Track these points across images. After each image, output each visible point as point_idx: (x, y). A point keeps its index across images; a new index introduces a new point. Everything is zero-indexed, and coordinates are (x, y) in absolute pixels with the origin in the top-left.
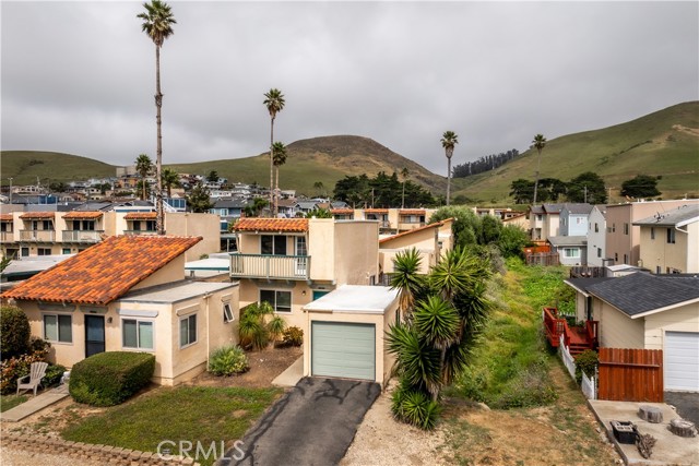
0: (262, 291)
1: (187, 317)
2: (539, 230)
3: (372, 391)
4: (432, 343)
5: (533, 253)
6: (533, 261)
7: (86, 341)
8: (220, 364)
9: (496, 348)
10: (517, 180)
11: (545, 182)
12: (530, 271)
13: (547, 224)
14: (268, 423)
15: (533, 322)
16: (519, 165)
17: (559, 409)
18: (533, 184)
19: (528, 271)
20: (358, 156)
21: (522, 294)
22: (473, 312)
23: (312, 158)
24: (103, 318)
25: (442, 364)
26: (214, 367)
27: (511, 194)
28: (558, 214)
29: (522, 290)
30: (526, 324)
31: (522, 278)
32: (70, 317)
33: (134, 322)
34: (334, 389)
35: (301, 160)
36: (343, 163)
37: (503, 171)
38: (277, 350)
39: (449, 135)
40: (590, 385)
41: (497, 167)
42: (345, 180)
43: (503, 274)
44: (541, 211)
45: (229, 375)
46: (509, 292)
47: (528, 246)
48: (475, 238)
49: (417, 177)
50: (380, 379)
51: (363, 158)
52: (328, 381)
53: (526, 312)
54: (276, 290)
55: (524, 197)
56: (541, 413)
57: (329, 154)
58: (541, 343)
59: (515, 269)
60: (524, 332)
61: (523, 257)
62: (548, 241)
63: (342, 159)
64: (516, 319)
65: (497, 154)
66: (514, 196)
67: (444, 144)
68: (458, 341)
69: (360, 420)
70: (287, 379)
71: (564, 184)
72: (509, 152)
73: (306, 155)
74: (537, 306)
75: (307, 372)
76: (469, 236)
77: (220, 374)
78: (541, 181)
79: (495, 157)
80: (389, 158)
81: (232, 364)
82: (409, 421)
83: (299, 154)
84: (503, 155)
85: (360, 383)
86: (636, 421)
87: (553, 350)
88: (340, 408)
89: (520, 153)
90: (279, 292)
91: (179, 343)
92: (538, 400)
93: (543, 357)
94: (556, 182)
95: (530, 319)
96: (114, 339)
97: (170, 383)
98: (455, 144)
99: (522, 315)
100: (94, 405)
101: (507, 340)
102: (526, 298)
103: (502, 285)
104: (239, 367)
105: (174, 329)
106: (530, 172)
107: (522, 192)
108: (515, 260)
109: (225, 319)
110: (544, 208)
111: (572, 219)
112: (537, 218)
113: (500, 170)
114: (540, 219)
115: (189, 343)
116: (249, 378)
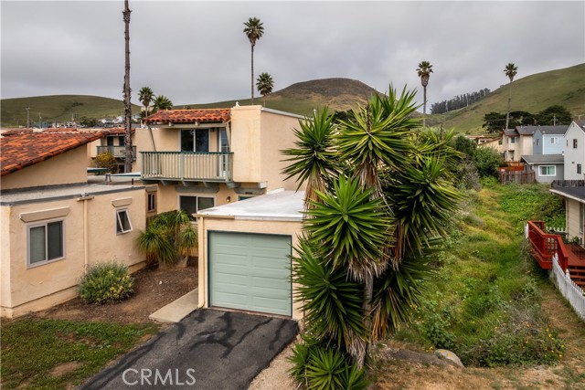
0: (182, 198)
1: (43, 224)
2: (512, 152)
4: (342, 268)
5: (507, 171)
6: (508, 179)
9: (469, 270)
10: (489, 113)
11: (515, 115)
12: (504, 189)
13: (520, 145)
15: (512, 239)
16: (491, 101)
17: (571, 374)
18: (505, 117)
19: (503, 188)
20: (348, 96)
21: (499, 209)
22: (420, 209)
23: (308, 97)
25: (367, 306)
27: (484, 126)
28: (531, 135)
29: (498, 206)
30: (505, 242)
31: (497, 194)
34: (228, 330)
35: (298, 99)
36: (335, 102)
37: (476, 108)
39: (425, 65)
41: (470, 104)
43: (478, 190)
46: (484, 208)
47: (502, 166)
51: (352, 97)
53: (503, 228)
54: (198, 195)
55: (496, 128)
57: (323, 94)
58: (526, 264)
59: (489, 187)
60: (503, 251)
61: (497, 175)
62: (522, 161)
63: (334, 99)
64: (492, 236)
65: (471, 93)
66: (487, 127)
67: (420, 74)
68: (396, 264)
70: (171, 312)
71: (533, 116)
72: (482, 91)
73: (302, 96)
74: (516, 222)
75: (202, 302)
77: (91, 301)
78: (511, 114)
79: (468, 96)
81: (106, 288)
84: (476, 94)
85: (271, 319)
87: (543, 273)
89: (491, 91)
90: (201, 199)
91: (25, 259)
93: (530, 283)
94: (526, 114)
95: (509, 236)
97: (9, 314)
98: (431, 74)
99: (499, 232)
101: (484, 259)
102: (502, 214)
103: (477, 201)
104: (117, 293)
105: (14, 240)
106: (502, 108)
107: (494, 124)
108: (489, 180)
109: (119, 229)
110: (516, 131)
111: (546, 139)
112: (510, 140)
113: (473, 106)
114: (513, 141)
115: (49, 259)
116: (129, 307)
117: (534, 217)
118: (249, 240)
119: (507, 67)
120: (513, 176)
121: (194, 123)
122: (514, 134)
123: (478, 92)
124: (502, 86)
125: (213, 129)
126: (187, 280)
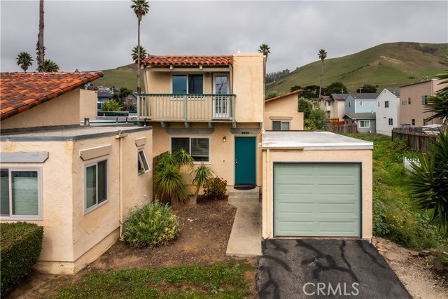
0: (173, 139)
1: (95, 162)
2: (329, 112)
8: (142, 230)
10: (294, 87)
11: (311, 88)
13: (335, 108)
26: (134, 235)
28: (344, 100)
37: (282, 83)
39: (264, 47)
41: (276, 80)
45: (157, 246)
50: (366, 237)
54: (191, 136)
62: (345, 117)
65: (276, 72)
70: (243, 246)
72: (284, 71)
75: (268, 232)
77: (144, 245)
81: (161, 229)
89: (291, 71)
90: (194, 140)
91: (83, 204)
97: (70, 269)
98: (268, 54)
104: (171, 233)
105: (75, 181)
110: (331, 97)
111: (357, 102)
112: (327, 104)
113: (279, 82)
114: (330, 105)
115: (99, 202)
116: (187, 247)
117: (389, 154)
118: (316, 170)
119: (320, 52)
120: (342, 128)
121: (198, 67)
122: (330, 99)
123: (281, 71)
124: (297, 68)
125: (208, 74)
126: (212, 216)
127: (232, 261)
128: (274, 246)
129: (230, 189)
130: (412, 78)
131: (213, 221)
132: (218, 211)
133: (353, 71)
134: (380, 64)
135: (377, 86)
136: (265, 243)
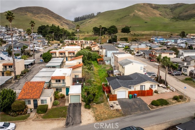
0: (56, 89)
1: (51, 98)
3: (80, 104)
7: (34, 104)
10: (94, 27)
13: (103, 51)
14: (69, 112)
17: (105, 103)
19: (99, 67)
20: (43, 14)
23: (26, 14)
24: (37, 100)
27: (93, 31)
28: (105, 49)
29: (98, 74)
31: (98, 69)
32: (30, 100)
33: (43, 100)
34: (75, 105)
35: (22, 15)
36: (38, 17)
38: (61, 99)
40: (108, 99)
42: (41, 27)
44: (101, 48)
48: (87, 58)
49: (64, 22)
50: (81, 102)
51: (45, 15)
52: (73, 104)
54: (59, 88)
55: (96, 32)
56: (102, 104)
57: (32, 13)
60: (99, 87)
63: (37, 15)
64: (98, 84)
65: (88, 15)
69: (81, 109)
70: (67, 104)
71: (107, 29)
73: (23, 13)
76: (85, 58)
77: (56, 105)
80: (54, 16)
82: (87, 108)
83: (20, 13)
85: (78, 103)
86: (113, 104)
87: (104, 92)
88: (77, 108)
92: (102, 102)
94: (105, 28)
95: (100, 83)
96: (39, 103)
97: (50, 108)
100: (42, 114)
104: (59, 103)
109: (53, 96)
116: (61, 105)
126: (63, 100)
127: (66, 106)
128: (70, 104)
129: (65, 96)
130: (146, 23)
131: (63, 101)
132: (64, 100)
133: (122, 18)
134: (134, 15)
135: (131, 27)
136: (69, 104)
